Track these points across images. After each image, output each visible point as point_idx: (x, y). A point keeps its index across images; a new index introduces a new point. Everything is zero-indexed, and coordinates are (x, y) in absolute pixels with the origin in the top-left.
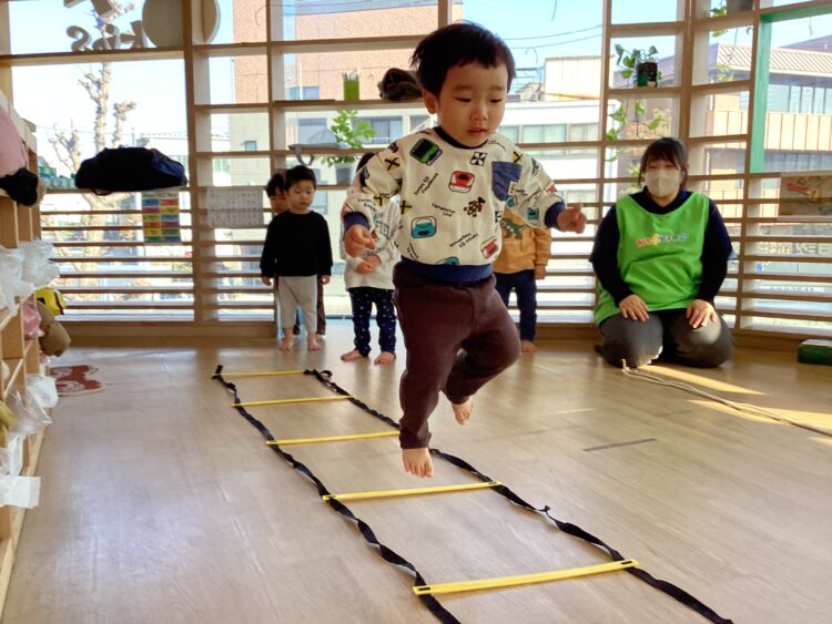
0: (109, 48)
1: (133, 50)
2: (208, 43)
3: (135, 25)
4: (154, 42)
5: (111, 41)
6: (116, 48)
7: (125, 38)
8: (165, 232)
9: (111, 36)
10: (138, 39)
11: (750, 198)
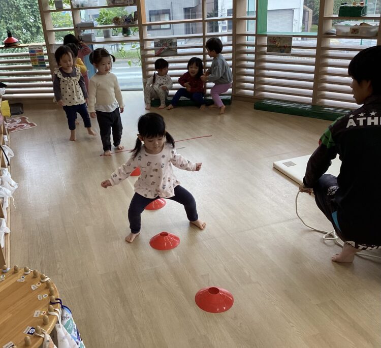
8: (39, 63)
11: (258, 44)
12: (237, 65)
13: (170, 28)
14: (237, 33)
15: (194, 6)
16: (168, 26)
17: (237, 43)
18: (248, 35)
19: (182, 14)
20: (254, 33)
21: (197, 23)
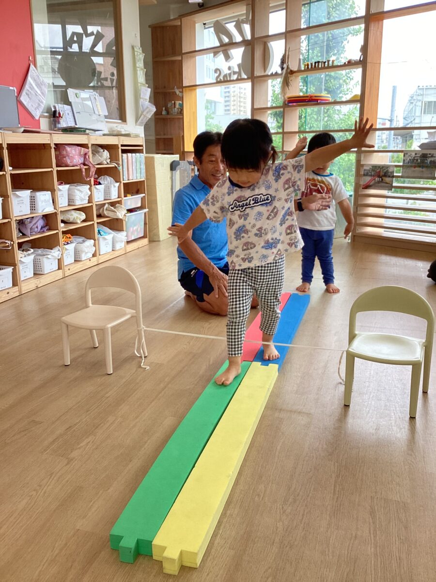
0: (229, 79)
1: (237, 80)
2: (266, 73)
3: (239, 66)
4: (245, 74)
5: (230, 75)
6: (231, 79)
7: (235, 73)
9: (229, 72)
10: (239, 73)
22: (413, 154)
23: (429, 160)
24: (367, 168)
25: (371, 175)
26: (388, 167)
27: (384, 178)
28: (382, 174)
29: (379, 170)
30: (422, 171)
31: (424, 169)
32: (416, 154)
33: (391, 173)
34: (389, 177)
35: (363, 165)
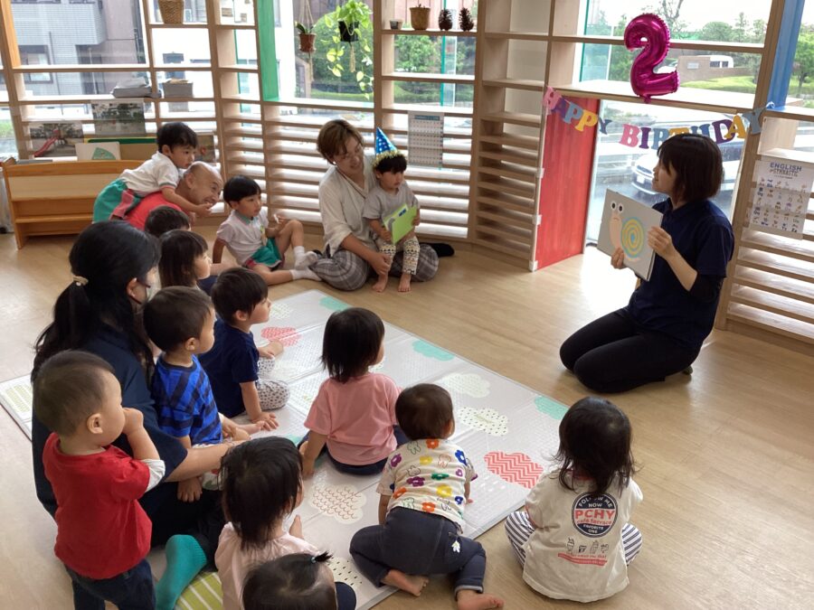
11: (266, 119)
12: (229, 158)
13: (51, 82)
14: (223, 97)
15: (96, 43)
16: (46, 76)
17: (225, 116)
18: (241, 101)
19: (74, 54)
20: (257, 98)
21: (105, 73)
22: (107, 105)
23: (132, 112)
24: (37, 127)
25: (45, 137)
26: (70, 124)
27: (68, 140)
28: (62, 134)
29: (57, 129)
30: (126, 128)
31: (127, 125)
32: (111, 105)
33: (78, 131)
34: (77, 137)
35: (27, 123)
